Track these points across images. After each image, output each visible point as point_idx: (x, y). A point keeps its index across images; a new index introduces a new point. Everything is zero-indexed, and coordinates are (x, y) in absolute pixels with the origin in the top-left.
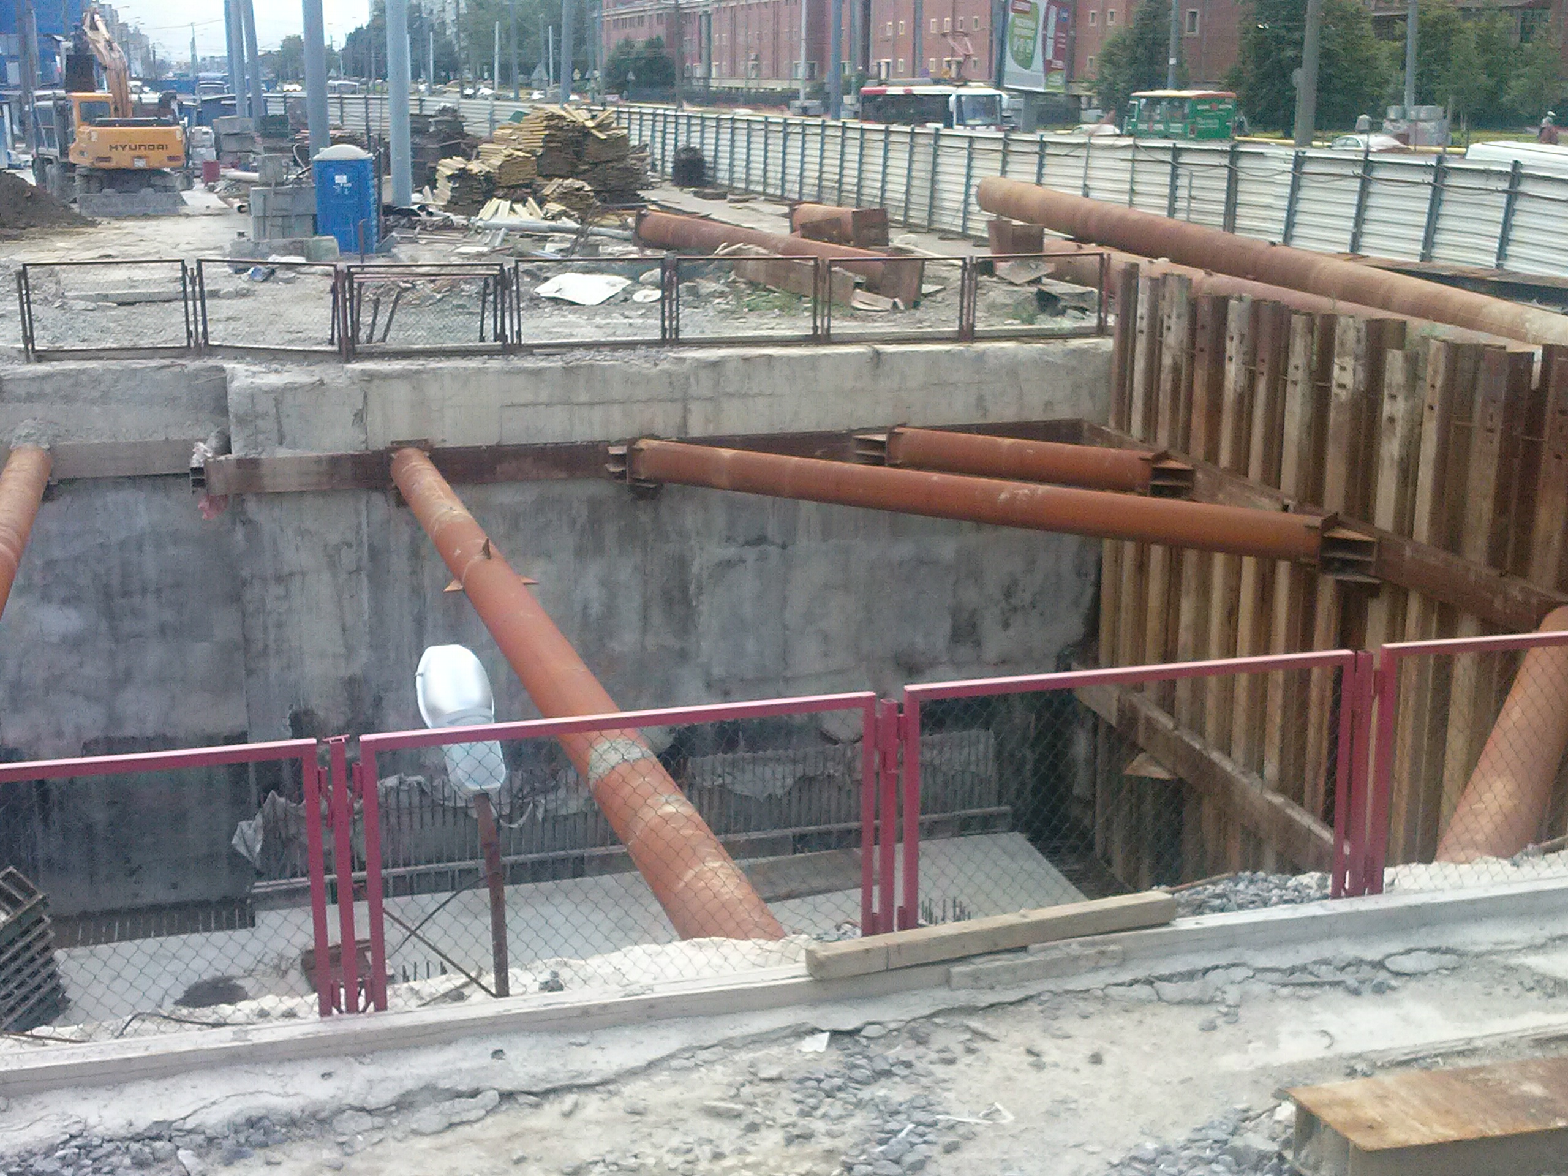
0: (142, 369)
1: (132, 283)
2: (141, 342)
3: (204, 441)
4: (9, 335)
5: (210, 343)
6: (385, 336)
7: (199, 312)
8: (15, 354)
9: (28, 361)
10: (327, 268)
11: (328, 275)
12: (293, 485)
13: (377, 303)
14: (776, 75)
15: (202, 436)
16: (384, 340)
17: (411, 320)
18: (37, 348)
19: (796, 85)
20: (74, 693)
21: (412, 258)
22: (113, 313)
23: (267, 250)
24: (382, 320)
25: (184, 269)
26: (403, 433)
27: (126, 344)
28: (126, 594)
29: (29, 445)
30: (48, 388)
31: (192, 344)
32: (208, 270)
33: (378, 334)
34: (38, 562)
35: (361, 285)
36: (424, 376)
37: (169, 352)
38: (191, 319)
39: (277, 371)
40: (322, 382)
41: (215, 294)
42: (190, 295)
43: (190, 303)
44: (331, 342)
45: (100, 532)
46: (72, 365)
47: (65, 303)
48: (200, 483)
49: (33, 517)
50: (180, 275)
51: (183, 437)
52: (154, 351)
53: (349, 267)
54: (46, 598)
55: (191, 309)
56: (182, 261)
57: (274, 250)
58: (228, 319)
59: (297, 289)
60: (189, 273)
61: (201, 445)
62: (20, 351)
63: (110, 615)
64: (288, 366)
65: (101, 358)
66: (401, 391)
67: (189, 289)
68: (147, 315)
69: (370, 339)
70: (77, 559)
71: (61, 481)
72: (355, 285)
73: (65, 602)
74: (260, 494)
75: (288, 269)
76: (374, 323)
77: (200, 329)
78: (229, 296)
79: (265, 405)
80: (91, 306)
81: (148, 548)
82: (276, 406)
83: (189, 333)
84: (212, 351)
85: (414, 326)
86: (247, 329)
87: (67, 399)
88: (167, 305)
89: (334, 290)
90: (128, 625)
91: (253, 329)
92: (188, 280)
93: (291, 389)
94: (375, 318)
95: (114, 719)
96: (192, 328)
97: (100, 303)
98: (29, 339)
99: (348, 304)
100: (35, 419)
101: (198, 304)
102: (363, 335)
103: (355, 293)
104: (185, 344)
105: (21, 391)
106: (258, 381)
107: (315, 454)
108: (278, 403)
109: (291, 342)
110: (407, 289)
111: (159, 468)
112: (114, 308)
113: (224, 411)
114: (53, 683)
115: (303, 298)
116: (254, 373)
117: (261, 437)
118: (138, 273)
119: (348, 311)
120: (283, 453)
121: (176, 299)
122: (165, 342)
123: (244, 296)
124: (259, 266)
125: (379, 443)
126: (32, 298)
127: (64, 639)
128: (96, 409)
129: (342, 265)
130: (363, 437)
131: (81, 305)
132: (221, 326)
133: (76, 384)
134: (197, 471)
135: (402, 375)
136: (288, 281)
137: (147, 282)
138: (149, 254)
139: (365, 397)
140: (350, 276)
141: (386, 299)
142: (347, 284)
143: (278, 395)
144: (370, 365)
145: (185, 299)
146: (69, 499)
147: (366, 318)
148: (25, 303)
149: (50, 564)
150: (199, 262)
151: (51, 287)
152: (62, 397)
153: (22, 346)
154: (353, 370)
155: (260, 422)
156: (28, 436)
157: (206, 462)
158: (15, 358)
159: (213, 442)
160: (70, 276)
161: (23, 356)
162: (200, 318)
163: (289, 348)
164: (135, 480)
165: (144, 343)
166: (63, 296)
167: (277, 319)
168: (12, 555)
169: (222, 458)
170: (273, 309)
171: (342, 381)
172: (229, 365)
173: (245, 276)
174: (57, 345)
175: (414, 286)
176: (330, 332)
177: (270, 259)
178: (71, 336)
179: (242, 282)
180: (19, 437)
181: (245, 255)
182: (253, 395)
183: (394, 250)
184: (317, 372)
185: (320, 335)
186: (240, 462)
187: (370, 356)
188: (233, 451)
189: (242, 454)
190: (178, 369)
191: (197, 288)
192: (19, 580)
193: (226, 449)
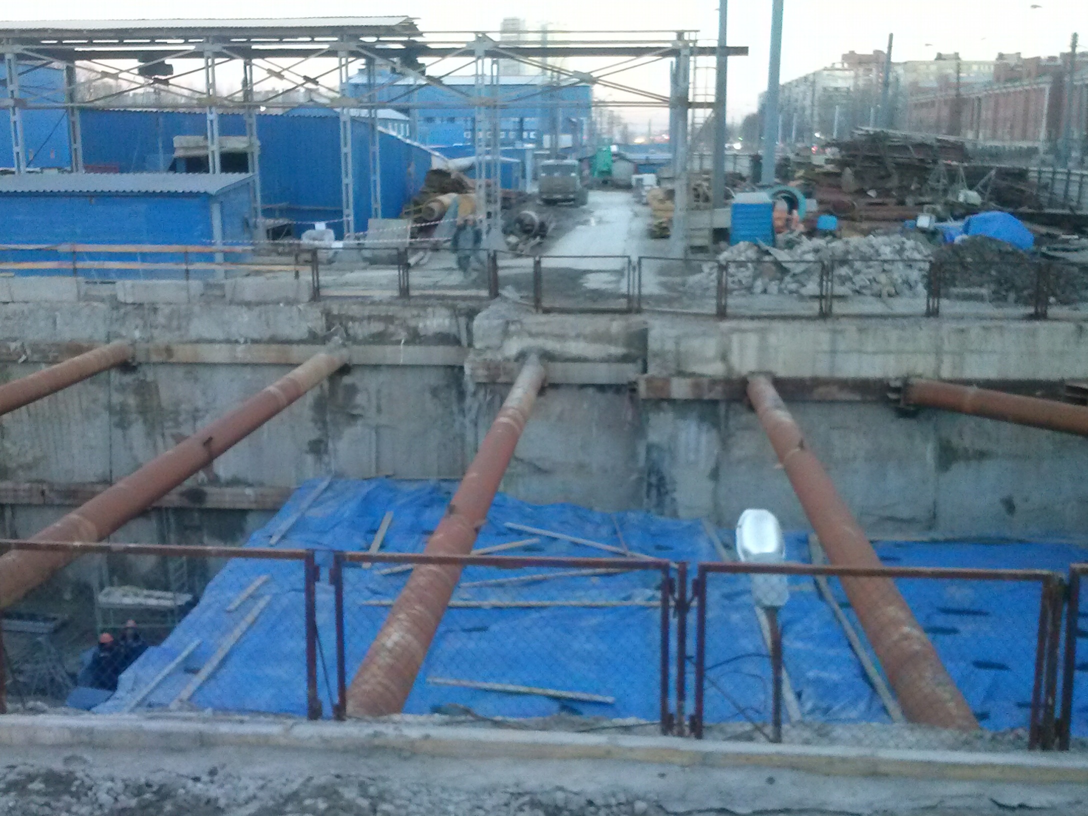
7: (636, 288)
8: (529, 308)
9: (537, 313)
10: (714, 263)
14: (1024, 137)
18: (543, 306)
19: (1036, 144)
25: (630, 262)
26: (753, 365)
31: (630, 307)
36: (768, 331)
38: (631, 292)
42: (632, 278)
43: (631, 283)
49: (533, 405)
50: (627, 264)
55: (631, 286)
56: (628, 257)
60: (633, 264)
62: (532, 306)
66: (753, 340)
67: (631, 274)
71: (550, 385)
79: (669, 345)
82: (675, 346)
83: (629, 301)
92: (631, 268)
98: (538, 300)
101: (636, 283)
104: (626, 307)
106: (666, 332)
108: (677, 344)
113: (645, 348)
116: (665, 327)
117: (665, 365)
125: (737, 371)
129: (723, 260)
130: (727, 369)
134: (632, 383)
135: (754, 331)
142: (724, 272)
144: (735, 324)
145: (629, 280)
146: (552, 395)
154: (723, 327)
155: (666, 357)
157: (637, 378)
162: (636, 292)
168: (517, 427)
169: (642, 376)
172: (650, 321)
174: (554, 304)
187: (735, 318)
188: (649, 372)
189: (653, 374)
191: (637, 274)
193: (645, 370)
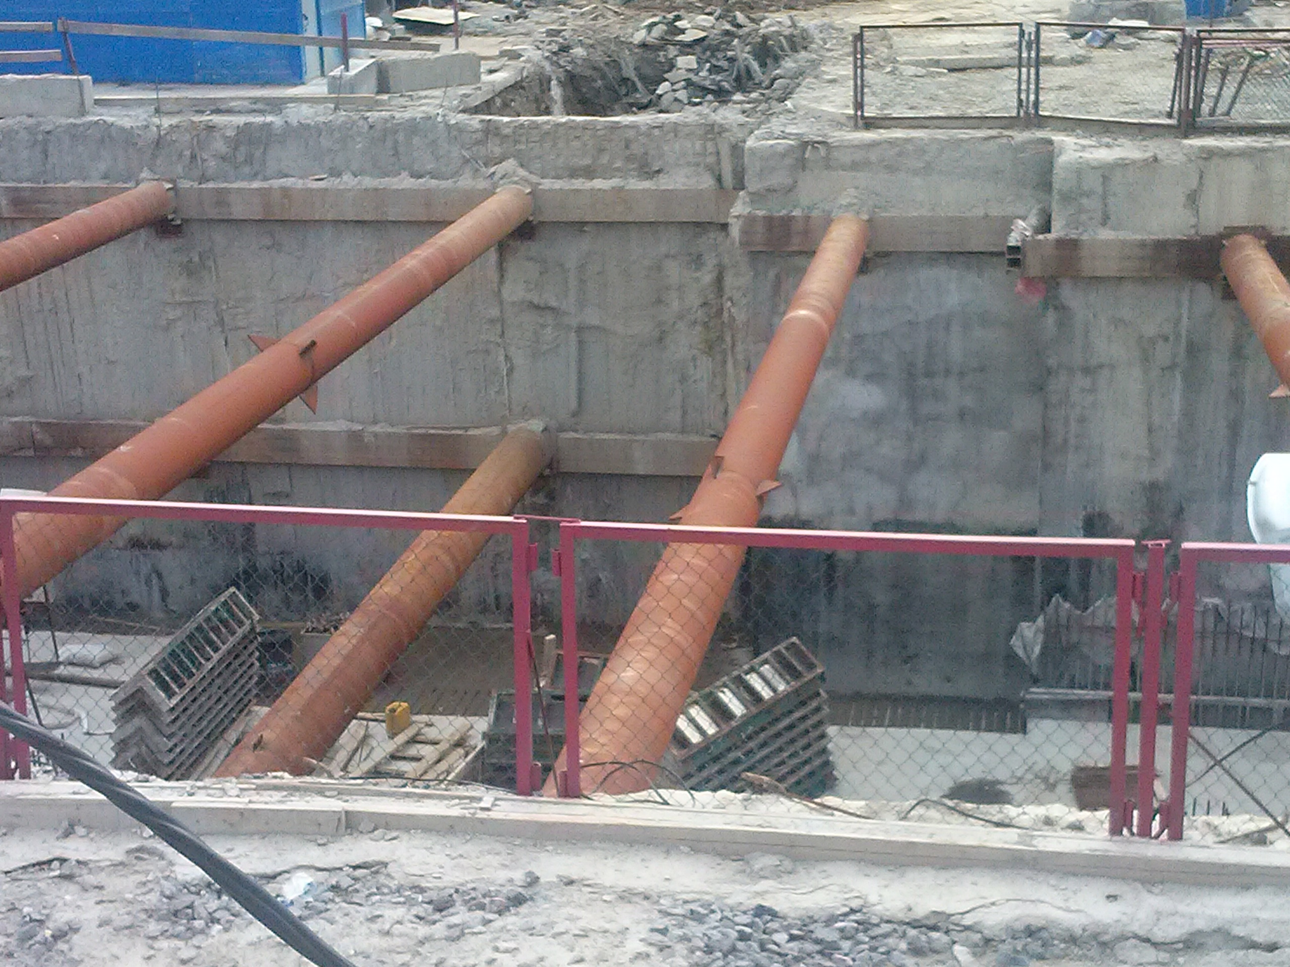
0: (969, 139)
1: (965, 48)
2: (970, 111)
3: (1024, 218)
4: (839, 100)
5: (1041, 113)
6: (1230, 109)
7: (1032, 80)
8: (843, 120)
9: (856, 128)
10: (1170, 33)
11: (1173, 41)
12: (1110, 268)
13: (1224, 73)
15: (1022, 212)
16: (1228, 113)
17: (1260, 92)
18: (866, 114)
20: (868, 470)
21: (1267, 23)
22: (944, 79)
23: (1108, 13)
24: (1229, 91)
25: (1022, 33)
26: (1238, 216)
27: (954, 113)
28: (929, 374)
29: (850, 215)
30: (873, 157)
31: (1022, 113)
32: (1045, 33)
33: (1222, 107)
34: (847, 336)
35: (1210, 51)
36: (1270, 154)
37: (998, 122)
38: (1024, 87)
39: (1108, 146)
40: (1156, 159)
41: (1049, 61)
42: (1024, 62)
43: (1024, 70)
44: (1170, 115)
45: (909, 308)
46: (898, 134)
47: (895, 69)
48: (1015, 263)
49: (848, 289)
50: (1017, 39)
51: (1003, 214)
52: (982, 121)
53: (1199, 31)
54: (851, 373)
55: (1024, 77)
56: (1020, 25)
57: (1115, 14)
58: (1061, 88)
59: (1140, 56)
60: (1026, 37)
61: (1020, 222)
62: (849, 117)
63: (912, 393)
64: (1121, 141)
65: (927, 128)
66: (1243, 170)
67: (1025, 55)
68: (978, 82)
69: (1212, 113)
70: (885, 334)
71: (877, 255)
72: (1203, 53)
73: (870, 378)
74: (1077, 278)
75: (1128, 34)
76: (1219, 94)
77: (1032, 97)
78: (1063, 63)
79: (1093, 182)
80: (923, 71)
81: (955, 328)
82: (1104, 183)
83: (1020, 101)
84: (1041, 121)
85: (1264, 100)
86: (1080, 99)
87: (891, 169)
88: (998, 71)
89: (1179, 58)
90: (927, 407)
91: (1087, 100)
92: (1024, 44)
93: (1122, 165)
94: (1221, 89)
95: (905, 502)
96: (1023, 96)
97: (932, 69)
98: (859, 105)
99: (1193, 73)
100: (857, 188)
101: (1033, 71)
102: (1205, 108)
103: (1202, 61)
104: (1014, 114)
105: (846, 158)
106: (1086, 155)
107: (1139, 237)
108: (1105, 179)
109: (1126, 113)
110: (1258, 58)
111: (974, 245)
112: (945, 74)
113: (1045, 185)
114: (850, 459)
115: (1144, 66)
116: (1084, 148)
117: (1084, 217)
118: (971, 38)
119: (1192, 81)
120: (1105, 234)
121: (1008, 66)
122: (994, 111)
123: (1080, 63)
124: (1098, 31)
125: (1211, 225)
126: (866, 61)
127: (865, 414)
128: (918, 181)
129: (1191, 30)
130: (1193, 221)
131: (911, 70)
132: (1052, 95)
133: (900, 154)
134: (1015, 249)
135: (1243, 153)
136: (1126, 48)
137: (979, 47)
138: (984, 17)
139: (1201, 177)
140: (1198, 41)
141: (1235, 68)
142: (1194, 50)
143: (1107, 171)
144: (1210, 141)
145: (1020, 67)
146: (882, 272)
147: (1211, 89)
148: (859, 66)
149: (858, 338)
150: (1038, 25)
151: (884, 52)
152: (886, 167)
153: (852, 112)
154: (1191, 146)
155: (1084, 201)
156: (850, 205)
157: (1023, 241)
158: (843, 125)
159: (1033, 220)
160: (903, 41)
161: (852, 123)
162: (1032, 87)
163: (1123, 120)
164: (950, 256)
165: (972, 112)
166: (895, 61)
167: (1114, 88)
168: (825, 326)
169: (1041, 237)
170: (1109, 78)
171: (1179, 158)
172: (1057, 138)
173: (1082, 41)
174: (886, 112)
175: (1267, 54)
176: (1169, 104)
177: (1110, 23)
178: (900, 103)
179: (1078, 48)
180: (840, 207)
181: (1084, 19)
182: (1080, 170)
183: (1247, 14)
184: (1151, 146)
185: (1158, 107)
186: (1061, 243)
187: (1211, 131)
188: (1053, 230)
189: (1062, 234)
190: (1005, 141)
191: (1033, 54)
192: (829, 353)
193: (1046, 227)
